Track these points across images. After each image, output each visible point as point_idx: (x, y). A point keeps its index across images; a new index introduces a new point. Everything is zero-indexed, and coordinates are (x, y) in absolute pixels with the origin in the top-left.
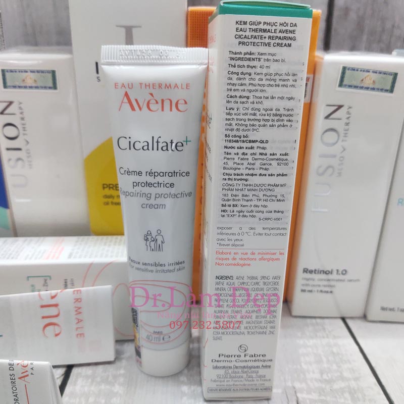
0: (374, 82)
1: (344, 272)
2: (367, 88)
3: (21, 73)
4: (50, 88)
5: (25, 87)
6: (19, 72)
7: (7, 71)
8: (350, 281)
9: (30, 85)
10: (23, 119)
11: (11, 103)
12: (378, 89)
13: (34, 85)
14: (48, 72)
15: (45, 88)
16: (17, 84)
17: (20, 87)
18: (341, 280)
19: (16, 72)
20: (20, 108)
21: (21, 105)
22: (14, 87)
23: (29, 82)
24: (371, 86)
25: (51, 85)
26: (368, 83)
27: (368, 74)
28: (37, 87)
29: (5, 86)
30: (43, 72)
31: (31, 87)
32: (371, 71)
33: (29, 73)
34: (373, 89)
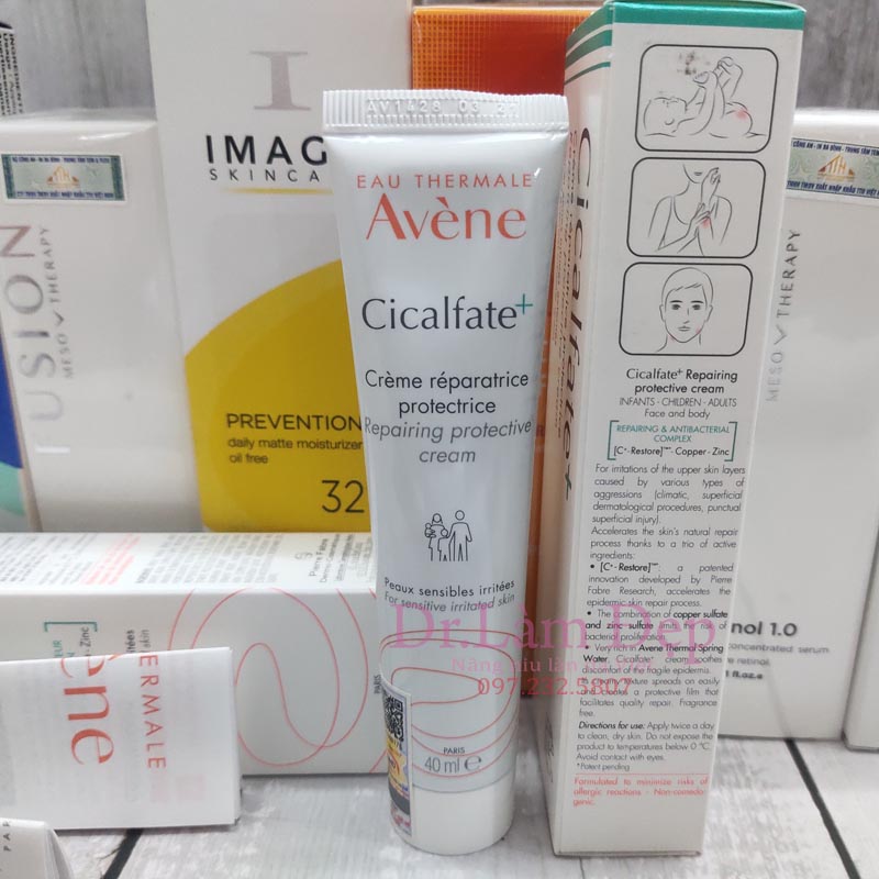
0: (851, 172)
1: (790, 630)
2: (836, 189)
3: (44, 163)
4: (108, 196)
5: (54, 195)
6: (41, 160)
7: (15, 160)
8: (806, 650)
9: (65, 190)
10: (49, 266)
11: (23, 230)
12: (862, 191)
13: (73, 189)
14: (104, 160)
15: (98, 195)
16: (36, 187)
17: (42, 194)
18: (783, 649)
19: (33, 160)
20: (44, 242)
21: (45, 236)
22: (31, 194)
23: (63, 184)
24: (845, 183)
25: (110, 189)
26: (836, 176)
27: (837, 153)
28: (79, 195)
29: (11, 194)
30: (91, 160)
31: (66, 195)
32: (844, 147)
33: (62, 163)
34: (849, 190)
